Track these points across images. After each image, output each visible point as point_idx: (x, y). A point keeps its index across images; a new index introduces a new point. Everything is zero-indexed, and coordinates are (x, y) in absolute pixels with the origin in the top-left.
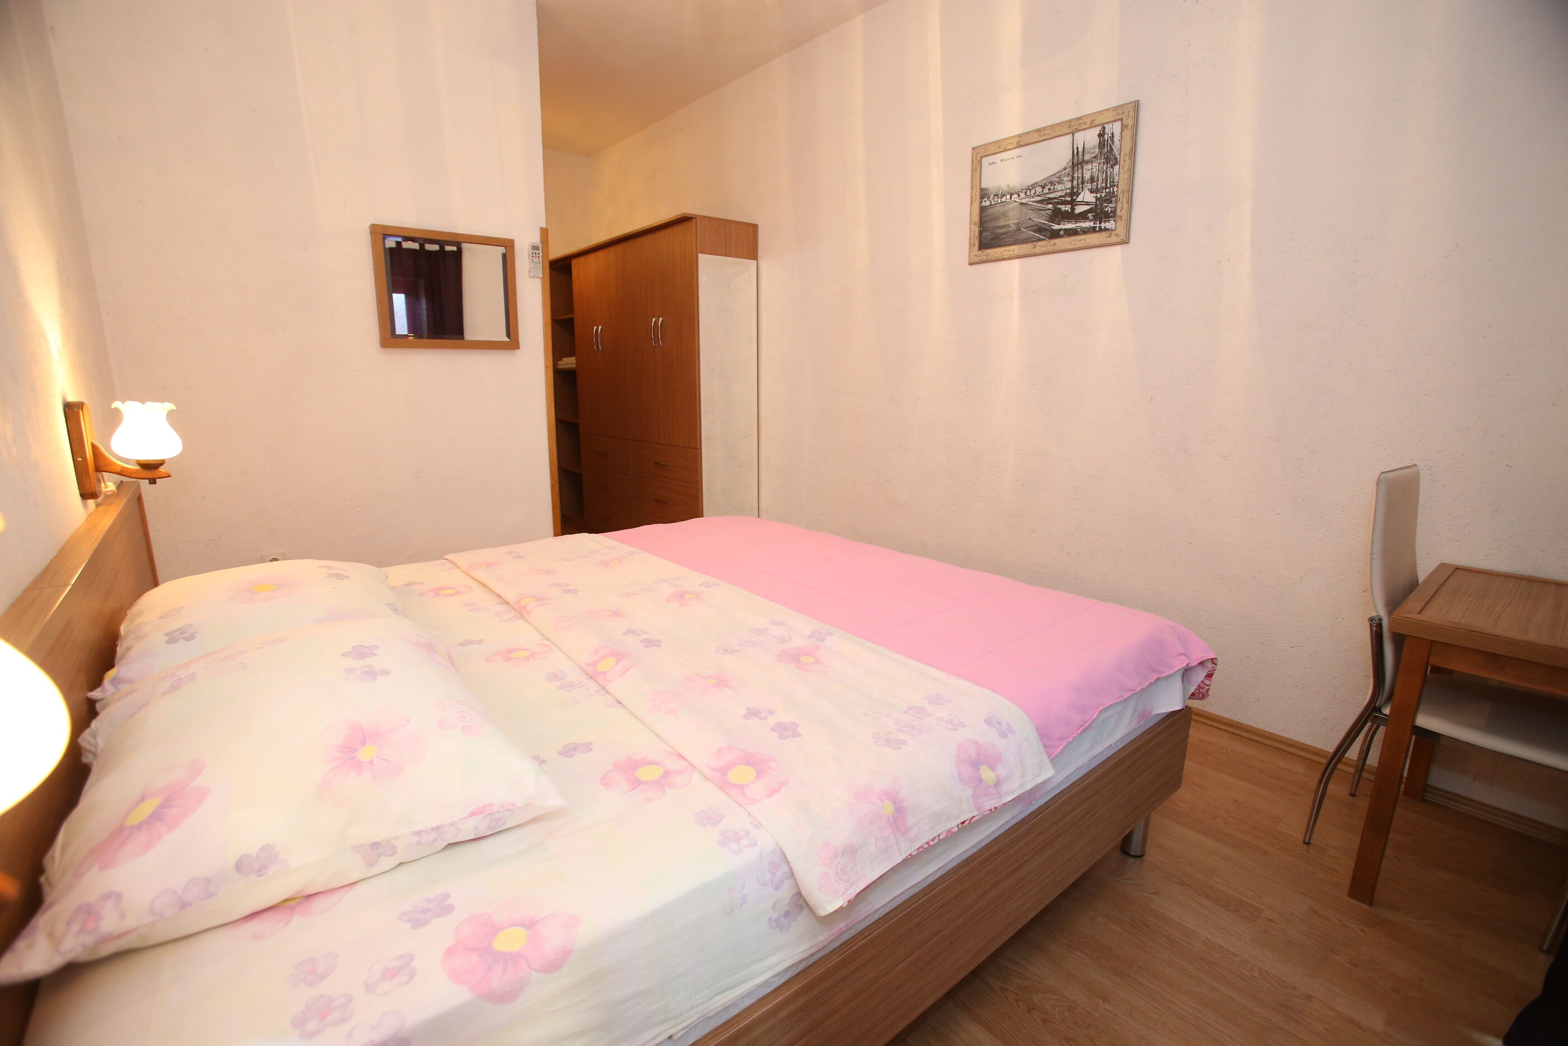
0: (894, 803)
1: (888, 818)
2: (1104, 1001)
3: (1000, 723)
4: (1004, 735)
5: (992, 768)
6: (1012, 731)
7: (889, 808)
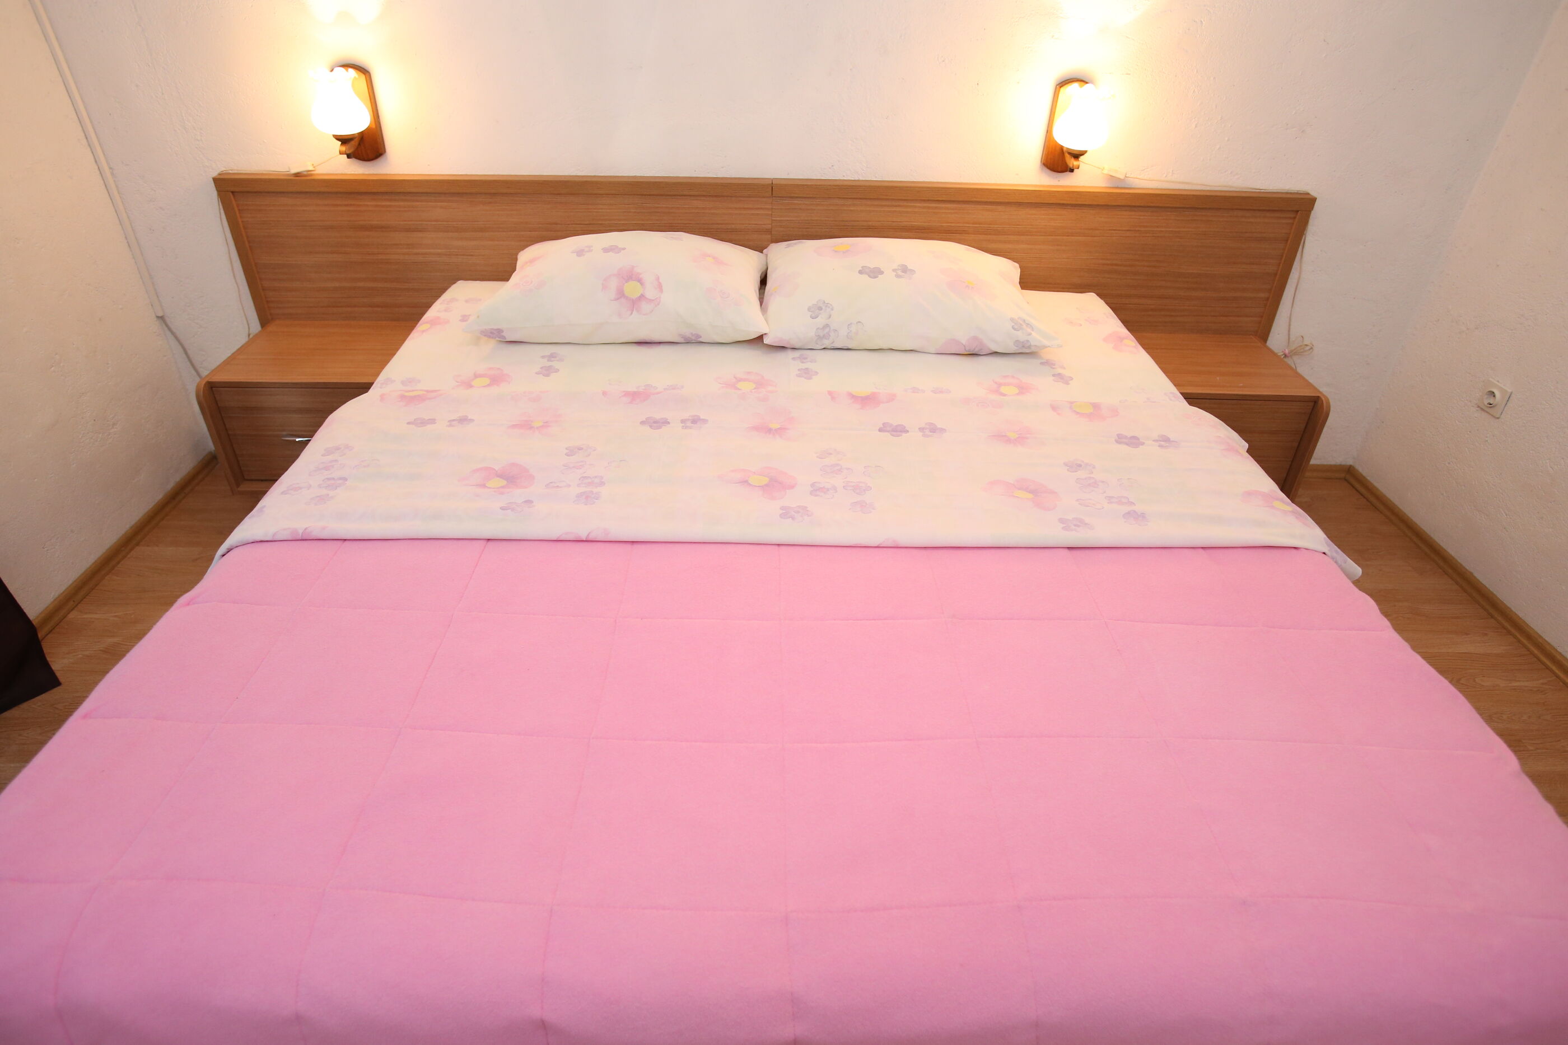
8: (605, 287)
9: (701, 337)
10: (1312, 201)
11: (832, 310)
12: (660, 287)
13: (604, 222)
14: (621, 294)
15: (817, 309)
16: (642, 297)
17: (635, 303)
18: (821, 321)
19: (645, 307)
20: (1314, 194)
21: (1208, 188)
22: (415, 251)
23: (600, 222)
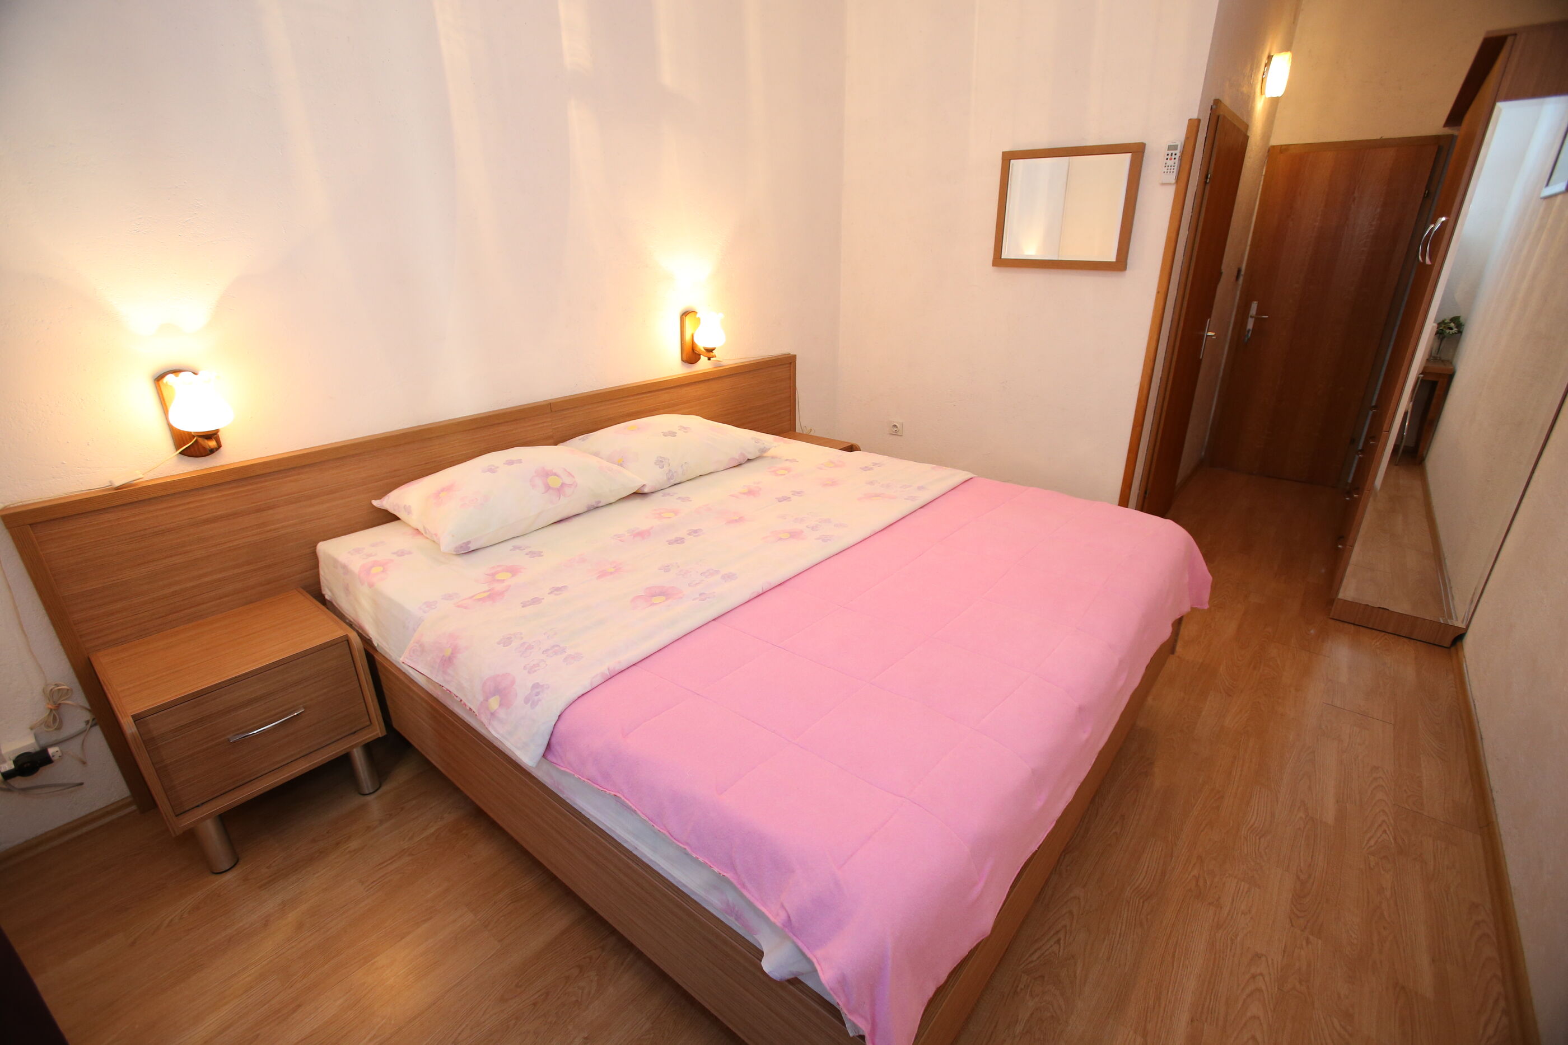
0: (452, 654)
1: (443, 656)
2: (586, 1038)
3: (537, 694)
4: (527, 700)
5: (501, 705)
6: (534, 704)
7: (448, 652)
8: (534, 486)
9: (600, 502)
10: (794, 357)
11: (669, 460)
12: (570, 474)
13: (435, 460)
14: (548, 488)
15: (660, 462)
16: (563, 485)
17: (560, 490)
18: (666, 468)
19: (568, 491)
20: (793, 353)
21: (752, 359)
22: (268, 528)
23: (433, 460)
